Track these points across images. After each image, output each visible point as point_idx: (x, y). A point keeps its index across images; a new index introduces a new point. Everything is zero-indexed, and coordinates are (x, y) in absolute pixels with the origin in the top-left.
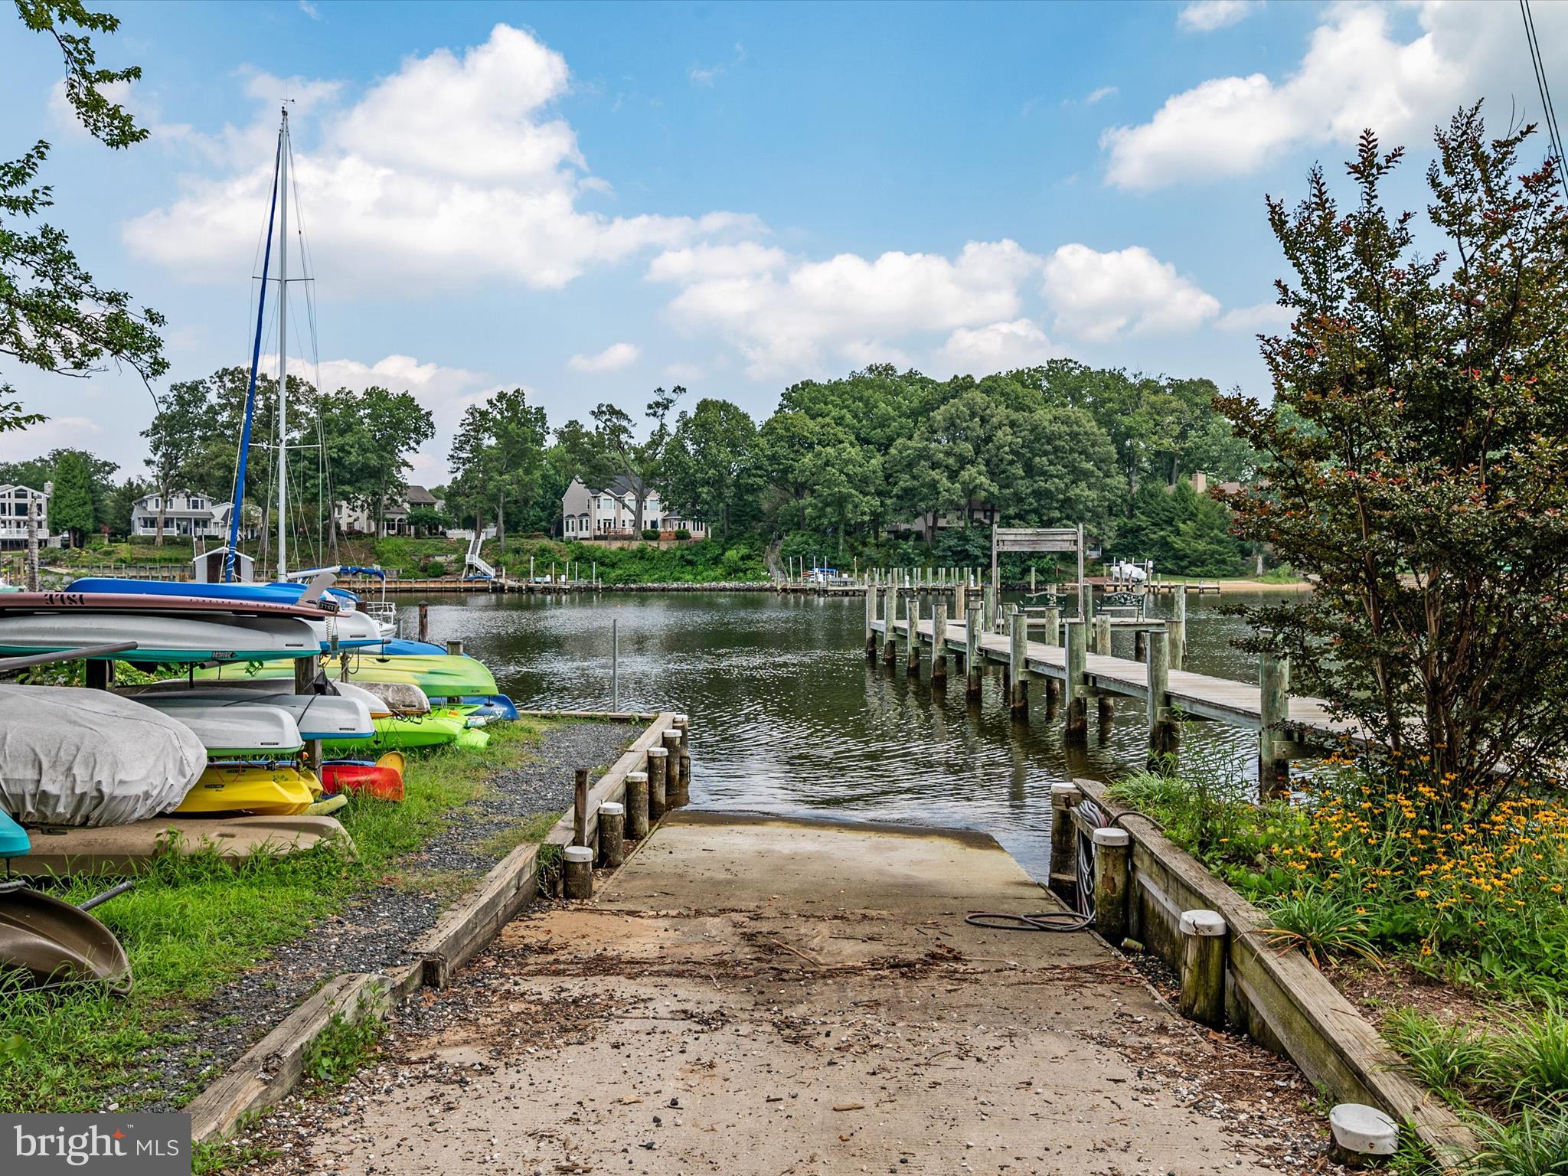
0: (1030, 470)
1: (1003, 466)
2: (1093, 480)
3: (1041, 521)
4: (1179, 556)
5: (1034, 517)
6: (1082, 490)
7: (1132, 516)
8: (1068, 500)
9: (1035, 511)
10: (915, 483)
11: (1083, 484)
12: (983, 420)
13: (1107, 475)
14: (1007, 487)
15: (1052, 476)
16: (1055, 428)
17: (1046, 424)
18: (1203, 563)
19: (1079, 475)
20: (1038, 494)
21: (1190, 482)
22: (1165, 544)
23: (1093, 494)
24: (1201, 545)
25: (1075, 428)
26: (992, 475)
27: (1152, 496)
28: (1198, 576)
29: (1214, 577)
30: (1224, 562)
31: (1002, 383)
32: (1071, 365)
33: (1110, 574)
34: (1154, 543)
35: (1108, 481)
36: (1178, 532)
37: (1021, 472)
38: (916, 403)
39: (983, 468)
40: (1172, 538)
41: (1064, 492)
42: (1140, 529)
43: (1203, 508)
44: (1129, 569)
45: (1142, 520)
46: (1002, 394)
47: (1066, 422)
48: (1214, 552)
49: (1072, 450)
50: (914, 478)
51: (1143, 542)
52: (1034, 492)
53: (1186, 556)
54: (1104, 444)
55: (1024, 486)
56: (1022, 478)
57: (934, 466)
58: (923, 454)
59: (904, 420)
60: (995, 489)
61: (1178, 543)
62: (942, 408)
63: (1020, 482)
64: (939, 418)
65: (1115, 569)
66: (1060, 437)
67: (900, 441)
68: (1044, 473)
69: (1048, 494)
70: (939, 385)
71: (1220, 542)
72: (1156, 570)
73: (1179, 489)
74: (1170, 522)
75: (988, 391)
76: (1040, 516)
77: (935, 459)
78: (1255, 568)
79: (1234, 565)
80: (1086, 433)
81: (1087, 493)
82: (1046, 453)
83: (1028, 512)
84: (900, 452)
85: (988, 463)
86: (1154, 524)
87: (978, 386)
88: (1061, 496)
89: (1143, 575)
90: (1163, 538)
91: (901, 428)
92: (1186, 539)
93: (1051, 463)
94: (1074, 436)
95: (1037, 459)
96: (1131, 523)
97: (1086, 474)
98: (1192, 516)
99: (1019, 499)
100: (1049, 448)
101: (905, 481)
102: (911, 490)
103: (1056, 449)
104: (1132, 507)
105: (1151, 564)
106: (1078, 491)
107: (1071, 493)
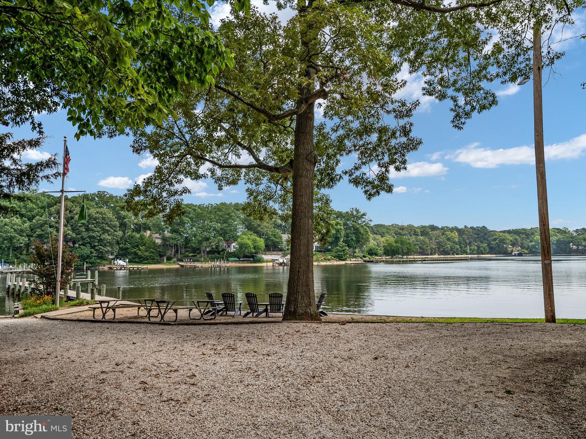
0: (88, 229)
1: (77, 228)
2: (110, 233)
3: (91, 246)
4: (140, 257)
5: (88, 245)
6: (106, 236)
7: (125, 244)
8: (101, 239)
9: (89, 243)
10: (43, 232)
11: (106, 234)
12: (70, 212)
13: (115, 231)
14: (79, 234)
15: (95, 231)
16: (97, 215)
17: (94, 214)
18: (148, 259)
19: (105, 231)
20: (90, 237)
21: (145, 233)
22: (135, 253)
23: (109, 238)
24: (147, 254)
25: (104, 216)
26: (73, 230)
27: (132, 238)
28: (146, 263)
29: (151, 264)
30: (154, 259)
31: (78, 199)
32: (106, 193)
33: (114, 264)
34: (132, 253)
35: (115, 233)
36: (140, 250)
37: (84, 230)
38: (45, 204)
39: (70, 228)
40: (138, 252)
41: (99, 237)
42: (128, 248)
43: (148, 242)
44: (121, 262)
45: (128, 245)
46: (78, 203)
47: (101, 213)
48: (151, 256)
49: (103, 223)
50: (43, 231)
51: (129, 253)
52: (88, 236)
53: (142, 257)
54: (114, 221)
55: (85, 234)
56: (84, 232)
57: (51, 227)
58: (45, 223)
59: (39, 210)
60: (74, 235)
61: (140, 253)
62: (55, 206)
63: (84, 233)
64: (53, 210)
65: (116, 262)
66: (99, 219)
67: (38, 217)
68: (93, 230)
69: (93, 237)
70: (55, 197)
71: (153, 253)
72: (129, 262)
73: (141, 236)
74: (137, 246)
75: (73, 202)
76: (91, 244)
77: (51, 224)
78: (164, 261)
79: (157, 260)
80: (108, 218)
81: (108, 237)
82: (93, 224)
83: (86, 243)
84: (37, 221)
85: (72, 226)
86: (132, 247)
87: (70, 199)
88: (98, 238)
89: (125, 264)
90: (135, 251)
91: (38, 212)
92: (142, 251)
93: (95, 227)
94: (103, 218)
95: (90, 226)
96: (124, 246)
97: (107, 231)
98: (144, 245)
99: (83, 238)
100: (94, 222)
101: (39, 232)
102: (41, 235)
103: (97, 223)
104: (126, 241)
105: (127, 260)
106: (104, 237)
107: (102, 237)
